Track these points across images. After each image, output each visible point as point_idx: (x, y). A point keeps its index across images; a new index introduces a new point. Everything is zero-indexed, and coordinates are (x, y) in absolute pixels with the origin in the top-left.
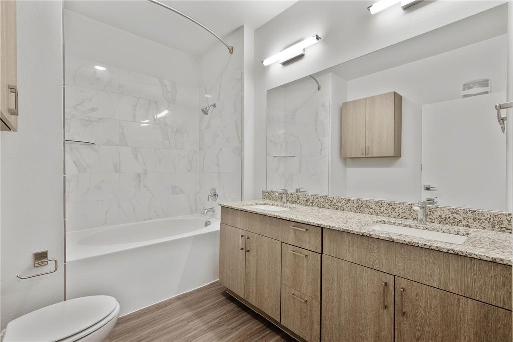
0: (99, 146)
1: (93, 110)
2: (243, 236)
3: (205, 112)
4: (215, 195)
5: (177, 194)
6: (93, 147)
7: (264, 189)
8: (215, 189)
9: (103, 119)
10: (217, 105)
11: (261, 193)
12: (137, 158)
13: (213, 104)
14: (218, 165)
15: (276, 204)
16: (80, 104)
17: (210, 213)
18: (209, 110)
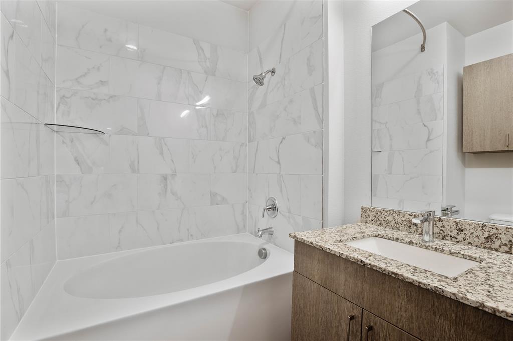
0: (110, 136)
1: (102, 83)
2: (352, 318)
3: (259, 81)
4: (274, 208)
5: (218, 204)
6: (102, 136)
7: (367, 205)
8: (273, 200)
9: (116, 96)
10: (276, 71)
11: (359, 213)
12: (162, 154)
13: (271, 69)
14: (278, 163)
15: (408, 240)
16: (84, 76)
17: (266, 236)
18: (265, 77)
